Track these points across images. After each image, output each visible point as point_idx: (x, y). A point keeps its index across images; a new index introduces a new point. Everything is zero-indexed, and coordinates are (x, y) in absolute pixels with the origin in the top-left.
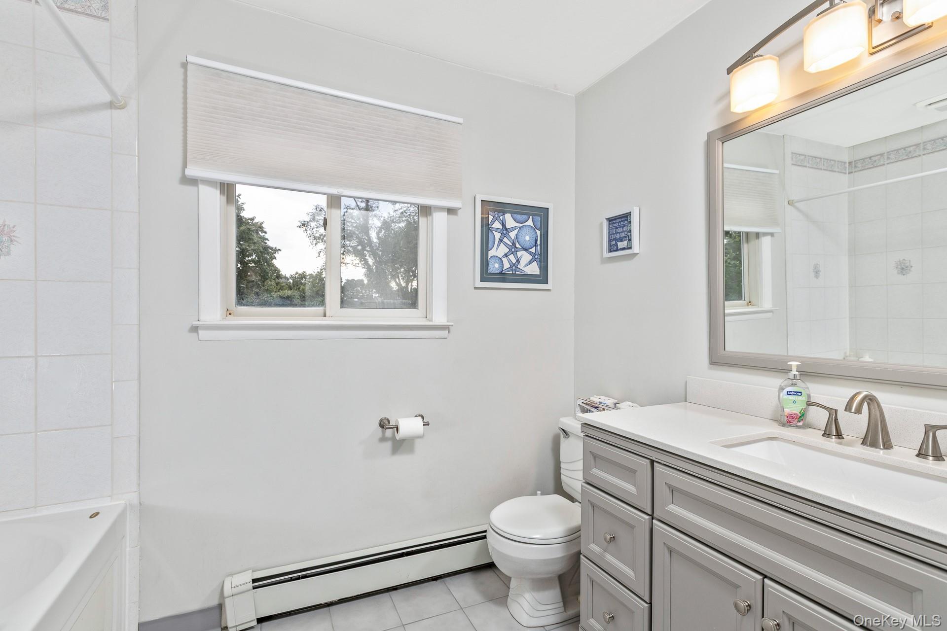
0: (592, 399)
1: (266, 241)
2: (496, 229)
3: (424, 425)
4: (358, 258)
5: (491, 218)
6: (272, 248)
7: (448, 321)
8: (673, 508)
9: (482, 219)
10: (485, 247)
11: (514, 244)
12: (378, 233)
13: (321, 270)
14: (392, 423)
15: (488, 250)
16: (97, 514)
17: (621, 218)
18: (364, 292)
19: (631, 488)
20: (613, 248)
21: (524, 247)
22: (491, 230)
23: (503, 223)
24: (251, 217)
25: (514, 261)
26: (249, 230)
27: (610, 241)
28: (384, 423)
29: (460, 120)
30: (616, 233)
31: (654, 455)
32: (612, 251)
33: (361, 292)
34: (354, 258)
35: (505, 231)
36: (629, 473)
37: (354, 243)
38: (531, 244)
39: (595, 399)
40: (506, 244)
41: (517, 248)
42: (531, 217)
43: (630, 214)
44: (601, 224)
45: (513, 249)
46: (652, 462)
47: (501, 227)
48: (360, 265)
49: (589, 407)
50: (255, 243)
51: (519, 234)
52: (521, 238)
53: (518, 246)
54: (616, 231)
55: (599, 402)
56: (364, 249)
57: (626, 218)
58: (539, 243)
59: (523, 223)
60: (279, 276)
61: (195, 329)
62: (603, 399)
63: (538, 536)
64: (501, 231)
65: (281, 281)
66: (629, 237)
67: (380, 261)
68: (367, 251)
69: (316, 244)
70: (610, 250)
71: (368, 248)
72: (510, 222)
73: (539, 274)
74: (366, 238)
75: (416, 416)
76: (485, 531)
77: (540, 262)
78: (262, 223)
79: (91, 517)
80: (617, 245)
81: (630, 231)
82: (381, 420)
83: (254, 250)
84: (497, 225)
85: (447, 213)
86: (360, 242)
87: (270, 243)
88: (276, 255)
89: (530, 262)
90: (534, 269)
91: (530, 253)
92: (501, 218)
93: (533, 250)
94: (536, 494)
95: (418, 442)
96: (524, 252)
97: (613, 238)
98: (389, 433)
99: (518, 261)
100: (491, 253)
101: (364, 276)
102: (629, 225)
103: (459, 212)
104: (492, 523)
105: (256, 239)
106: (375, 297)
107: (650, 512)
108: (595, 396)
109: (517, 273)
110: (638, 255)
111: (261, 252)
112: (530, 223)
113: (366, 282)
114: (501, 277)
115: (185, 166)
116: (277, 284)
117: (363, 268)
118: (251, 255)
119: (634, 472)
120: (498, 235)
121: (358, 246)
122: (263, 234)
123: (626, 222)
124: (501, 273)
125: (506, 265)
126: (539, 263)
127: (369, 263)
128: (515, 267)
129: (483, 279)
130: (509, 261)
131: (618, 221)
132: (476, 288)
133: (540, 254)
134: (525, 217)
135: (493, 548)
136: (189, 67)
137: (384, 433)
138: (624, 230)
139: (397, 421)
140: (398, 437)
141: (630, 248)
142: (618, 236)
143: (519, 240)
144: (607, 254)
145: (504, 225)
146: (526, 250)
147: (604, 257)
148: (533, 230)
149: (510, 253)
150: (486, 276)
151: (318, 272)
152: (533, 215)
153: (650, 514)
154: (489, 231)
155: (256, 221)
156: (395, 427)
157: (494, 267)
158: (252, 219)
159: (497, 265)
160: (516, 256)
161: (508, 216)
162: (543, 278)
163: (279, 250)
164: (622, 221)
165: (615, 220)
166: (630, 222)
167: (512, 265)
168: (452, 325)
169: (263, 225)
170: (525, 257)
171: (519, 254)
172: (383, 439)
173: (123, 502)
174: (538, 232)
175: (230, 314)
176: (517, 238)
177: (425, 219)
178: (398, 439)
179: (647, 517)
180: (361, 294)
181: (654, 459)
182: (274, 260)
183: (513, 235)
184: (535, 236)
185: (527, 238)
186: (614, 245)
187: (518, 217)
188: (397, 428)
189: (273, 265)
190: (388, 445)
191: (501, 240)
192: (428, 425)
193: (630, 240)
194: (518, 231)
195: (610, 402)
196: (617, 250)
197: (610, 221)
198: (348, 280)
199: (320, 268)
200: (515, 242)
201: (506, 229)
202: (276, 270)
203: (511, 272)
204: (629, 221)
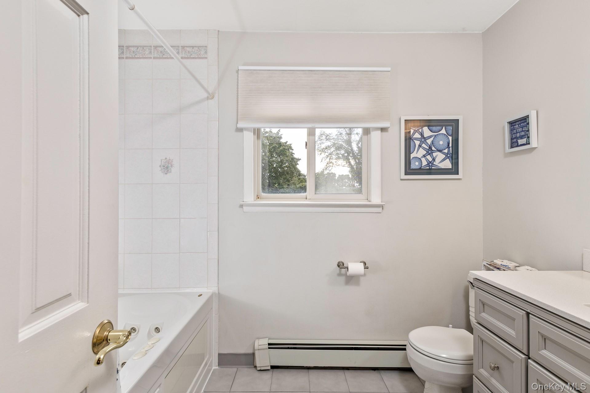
0: (495, 261)
1: (293, 155)
2: (417, 139)
3: (365, 268)
4: (345, 161)
5: (412, 131)
6: (296, 159)
7: (382, 202)
8: (544, 352)
9: (406, 133)
10: (408, 151)
11: (430, 148)
12: (357, 144)
13: (323, 170)
14: (345, 265)
15: (410, 153)
16: (201, 295)
17: (521, 120)
18: (349, 182)
19: (512, 332)
20: (514, 144)
21: (439, 149)
22: (412, 140)
23: (421, 134)
24: (285, 141)
25: (430, 159)
26: (285, 149)
27: (512, 139)
28: (340, 264)
29: (389, 69)
30: (517, 133)
31: (530, 309)
32: (513, 147)
33: (348, 182)
34: (343, 161)
35: (423, 139)
36: (510, 319)
37: (343, 152)
38: (444, 147)
39: (498, 262)
40: (424, 149)
41: (433, 150)
42: (444, 127)
43: (528, 116)
44: (504, 127)
45: (430, 151)
46: (528, 314)
47: (420, 137)
48: (346, 165)
49: (491, 268)
50: (287, 156)
51: (434, 140)
52: (435, 143)
53: (433, 148)
54: (516, 131)
55: (501, 265)
56: (348, 155)
57: (525, 120)
58: (450, 145)
59: (436, 133)
60: (300, 175)
61: (241, 206)
62: (505, 262)
63: (444, 356)
64: (420, 140)
65: (301, 177)
66: (527, 135)
67: (359, 162)
68: (351, 156)
69: (321, 154)
70: (512, 146)
71: (351, 155)
72: (427, 132)
73: (451, 168)
74: (350, 148)
75: (361, 262)
76: (405, 346)
77: (452, 159)
78: (291, 144)
79: (199, 296)
80: (517, 142)
81: (528, 131)
82: (339, 263)
83: (287, 161)
84: (417, 135)
85: (380, 131)
86: (347, 151)
87: (296, 156)
88: (298, 162)
89: (444, 160)
90: (447, 164)
91: (444, 153)
92: (420, 130)
93: (446, 151)
94: (448, 327)
95: (362, 279)
96: (438, 153)
97: (514, 137)
98: (343, 271)
99: (434, 159)
100: (412, 156)
101: (349, 173)
102: (528, 126)
103: (389, 129)
104: (410, 340)
105: (288, 154)
106: (356, 185)
107: (526, 353)
108: (498, 259)
109: (433, 168)
110: (537, 148)
111: (290, 161)
112: (443, 131)
113: (350, 176)
114: (420, 171)
115: (237, 123)
116: (299, 179)
117: (348, 167)
118: (285, 164)
119: (514, 319)
120: (417, 143)
121: (345, 153)
122: (292, 151)
123: (525, 123)
124: (420, 169)
125: (424, 163)
126: (451, 161)
127: (352, 164)
128: (432, 164)
129: (406, 174)
130: (427, 160)
131: (518, 123)
132: (401, 180)
133: (452, 154)
134: (439, 128)
135: (410, 357)
136: (240, 72)
137: (340, 271)
138: (524, 130)
139: (348, 264)
140: (348, 274)
141: (529, 144)
142: (518, 135)
143: (434, 145)
144: (508, 150)
145: (422, 134)
146: (440, 151)
147: (506, 152)
148: (446, 136)
149: (428, 154)
150: (409, 171)
151: (322, 171)
152: (446, 126)
153: (526, 354)
154: (411, 140)
155: (288, 143)
156: (346, 268)
157: (415, 165)
158: (286, 143)
159: (417, 163)
160: (432, 156)
161: (426, 129)
162: (455, 170)
163: (300, 159)
164: (521, 123)
165: (515, 122)
166: (528, 124)
167: (429, 163)
168: (384, 205)
169: (292, 146)
170: (439, 156)
171: (434, 154)
172: (340, 275)
173: (212, 291)
174: (450, 138)
175: (258, 198)
176: (432, 143)
177: (367, 136)
178: (348, 275)
179: (523, 356)
180: (348, 184)
181: (529, 311)
182: (297, 166)
183: (429, 141)
184: (448, 140)
185: (441, 143)
186: (515, 142)
187: (434, 128)
188: (348, 268)
189: (297, 169)
190: (343, 279)
191: (420, 146)
192: (368, 268)
193: (528, 137)
194: (434, 138)
195: (512, 265)
196: (518, 146)
197: (511, 124)
198: (339, 175)
199: (322, 169)
200: (431, 146)
201: (424, 138)
202: (299, 171)
203: (428, 168)
204: (527, 122)
